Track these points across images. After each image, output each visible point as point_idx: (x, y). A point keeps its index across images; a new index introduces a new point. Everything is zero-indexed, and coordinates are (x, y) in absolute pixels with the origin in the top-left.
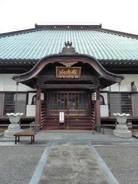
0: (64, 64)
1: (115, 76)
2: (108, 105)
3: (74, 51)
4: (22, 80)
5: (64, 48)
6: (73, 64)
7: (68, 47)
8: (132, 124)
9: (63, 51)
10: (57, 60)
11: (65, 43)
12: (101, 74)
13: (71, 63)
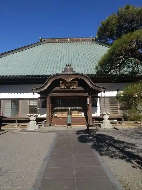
0: (66, 80)
1: (100, 87)
2: (100, 106)
3: (72, 70)
4: (37, 92)
5: (65, 69)
6: (72, 80)
7: (68, 67)
8: (117, 120)
9: (65, 70)
10: (61, 77)
11: (66, 64)
12: (91, 86)
13: (70, 79)
